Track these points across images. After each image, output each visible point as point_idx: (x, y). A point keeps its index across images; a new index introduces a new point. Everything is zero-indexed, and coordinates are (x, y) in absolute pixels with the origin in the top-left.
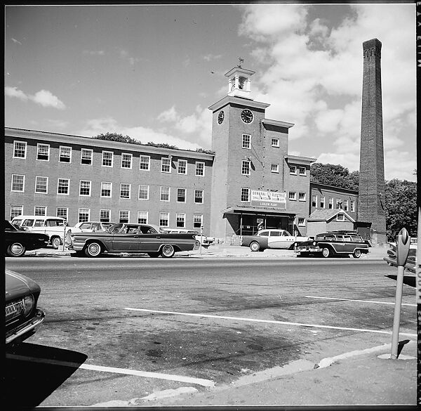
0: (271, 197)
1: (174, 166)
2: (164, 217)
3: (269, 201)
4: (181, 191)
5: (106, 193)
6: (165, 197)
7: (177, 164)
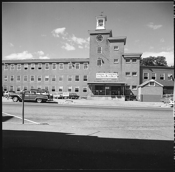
0: (108, 76)
1: (73, 66)
2: (70, 88)
3: (107, 78)
4: (77, 76)
5: (47, 79)
6: (70, 80)
7: (75, 65)
